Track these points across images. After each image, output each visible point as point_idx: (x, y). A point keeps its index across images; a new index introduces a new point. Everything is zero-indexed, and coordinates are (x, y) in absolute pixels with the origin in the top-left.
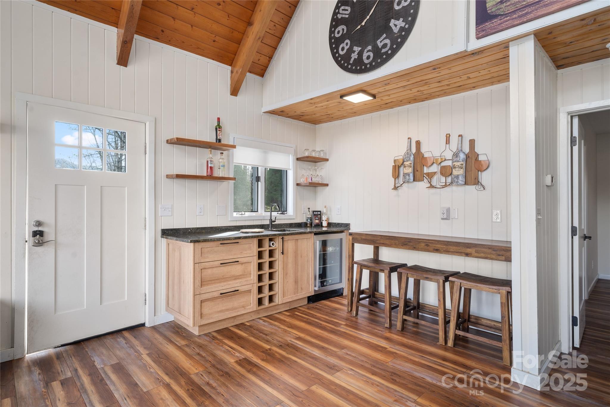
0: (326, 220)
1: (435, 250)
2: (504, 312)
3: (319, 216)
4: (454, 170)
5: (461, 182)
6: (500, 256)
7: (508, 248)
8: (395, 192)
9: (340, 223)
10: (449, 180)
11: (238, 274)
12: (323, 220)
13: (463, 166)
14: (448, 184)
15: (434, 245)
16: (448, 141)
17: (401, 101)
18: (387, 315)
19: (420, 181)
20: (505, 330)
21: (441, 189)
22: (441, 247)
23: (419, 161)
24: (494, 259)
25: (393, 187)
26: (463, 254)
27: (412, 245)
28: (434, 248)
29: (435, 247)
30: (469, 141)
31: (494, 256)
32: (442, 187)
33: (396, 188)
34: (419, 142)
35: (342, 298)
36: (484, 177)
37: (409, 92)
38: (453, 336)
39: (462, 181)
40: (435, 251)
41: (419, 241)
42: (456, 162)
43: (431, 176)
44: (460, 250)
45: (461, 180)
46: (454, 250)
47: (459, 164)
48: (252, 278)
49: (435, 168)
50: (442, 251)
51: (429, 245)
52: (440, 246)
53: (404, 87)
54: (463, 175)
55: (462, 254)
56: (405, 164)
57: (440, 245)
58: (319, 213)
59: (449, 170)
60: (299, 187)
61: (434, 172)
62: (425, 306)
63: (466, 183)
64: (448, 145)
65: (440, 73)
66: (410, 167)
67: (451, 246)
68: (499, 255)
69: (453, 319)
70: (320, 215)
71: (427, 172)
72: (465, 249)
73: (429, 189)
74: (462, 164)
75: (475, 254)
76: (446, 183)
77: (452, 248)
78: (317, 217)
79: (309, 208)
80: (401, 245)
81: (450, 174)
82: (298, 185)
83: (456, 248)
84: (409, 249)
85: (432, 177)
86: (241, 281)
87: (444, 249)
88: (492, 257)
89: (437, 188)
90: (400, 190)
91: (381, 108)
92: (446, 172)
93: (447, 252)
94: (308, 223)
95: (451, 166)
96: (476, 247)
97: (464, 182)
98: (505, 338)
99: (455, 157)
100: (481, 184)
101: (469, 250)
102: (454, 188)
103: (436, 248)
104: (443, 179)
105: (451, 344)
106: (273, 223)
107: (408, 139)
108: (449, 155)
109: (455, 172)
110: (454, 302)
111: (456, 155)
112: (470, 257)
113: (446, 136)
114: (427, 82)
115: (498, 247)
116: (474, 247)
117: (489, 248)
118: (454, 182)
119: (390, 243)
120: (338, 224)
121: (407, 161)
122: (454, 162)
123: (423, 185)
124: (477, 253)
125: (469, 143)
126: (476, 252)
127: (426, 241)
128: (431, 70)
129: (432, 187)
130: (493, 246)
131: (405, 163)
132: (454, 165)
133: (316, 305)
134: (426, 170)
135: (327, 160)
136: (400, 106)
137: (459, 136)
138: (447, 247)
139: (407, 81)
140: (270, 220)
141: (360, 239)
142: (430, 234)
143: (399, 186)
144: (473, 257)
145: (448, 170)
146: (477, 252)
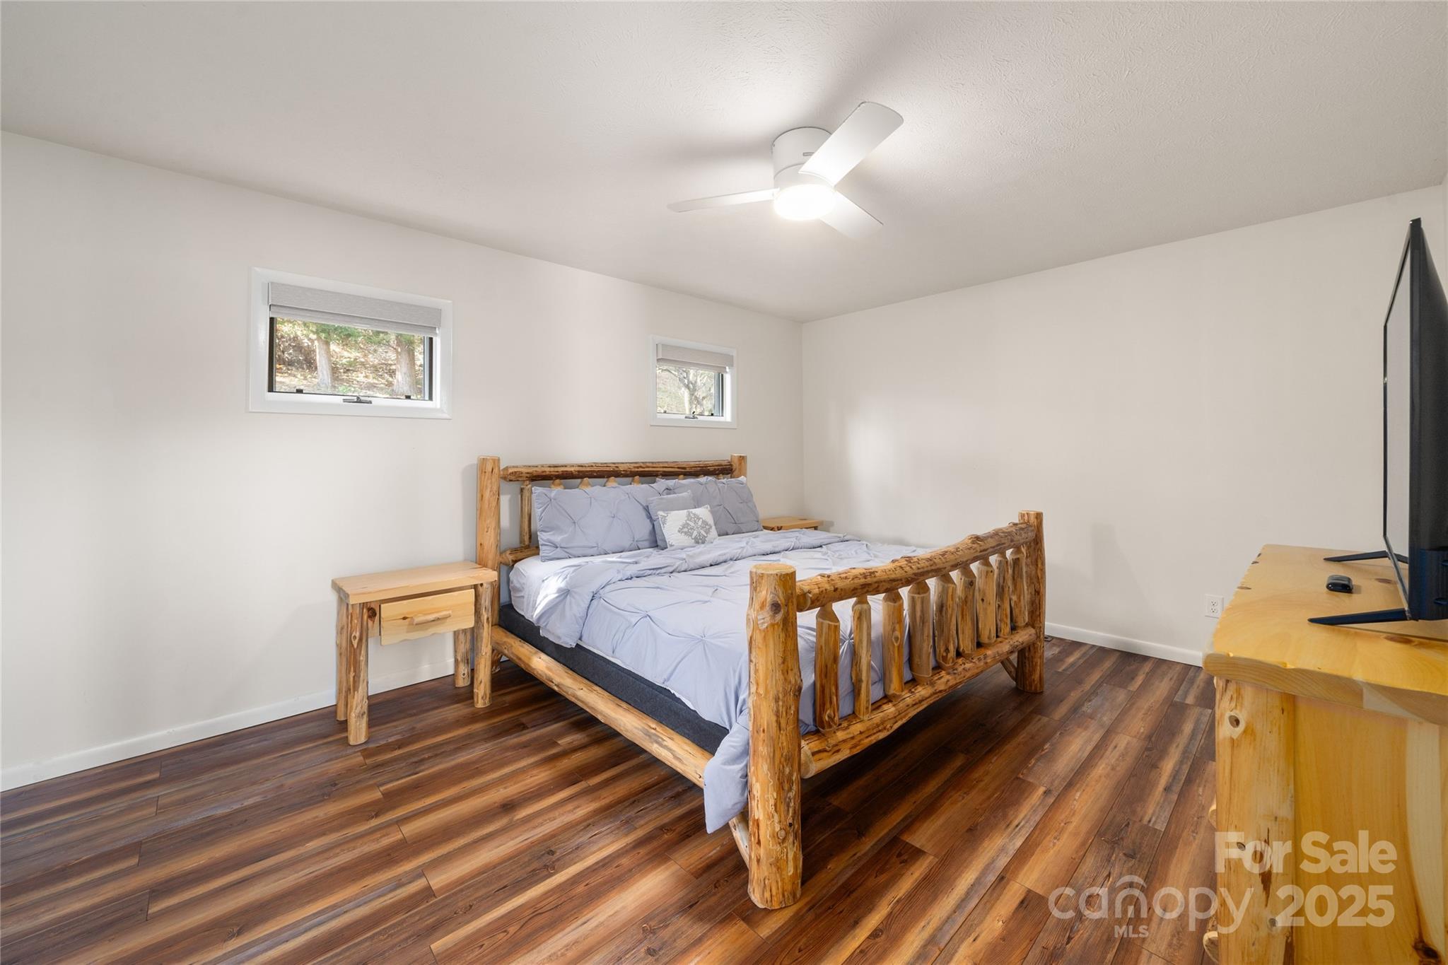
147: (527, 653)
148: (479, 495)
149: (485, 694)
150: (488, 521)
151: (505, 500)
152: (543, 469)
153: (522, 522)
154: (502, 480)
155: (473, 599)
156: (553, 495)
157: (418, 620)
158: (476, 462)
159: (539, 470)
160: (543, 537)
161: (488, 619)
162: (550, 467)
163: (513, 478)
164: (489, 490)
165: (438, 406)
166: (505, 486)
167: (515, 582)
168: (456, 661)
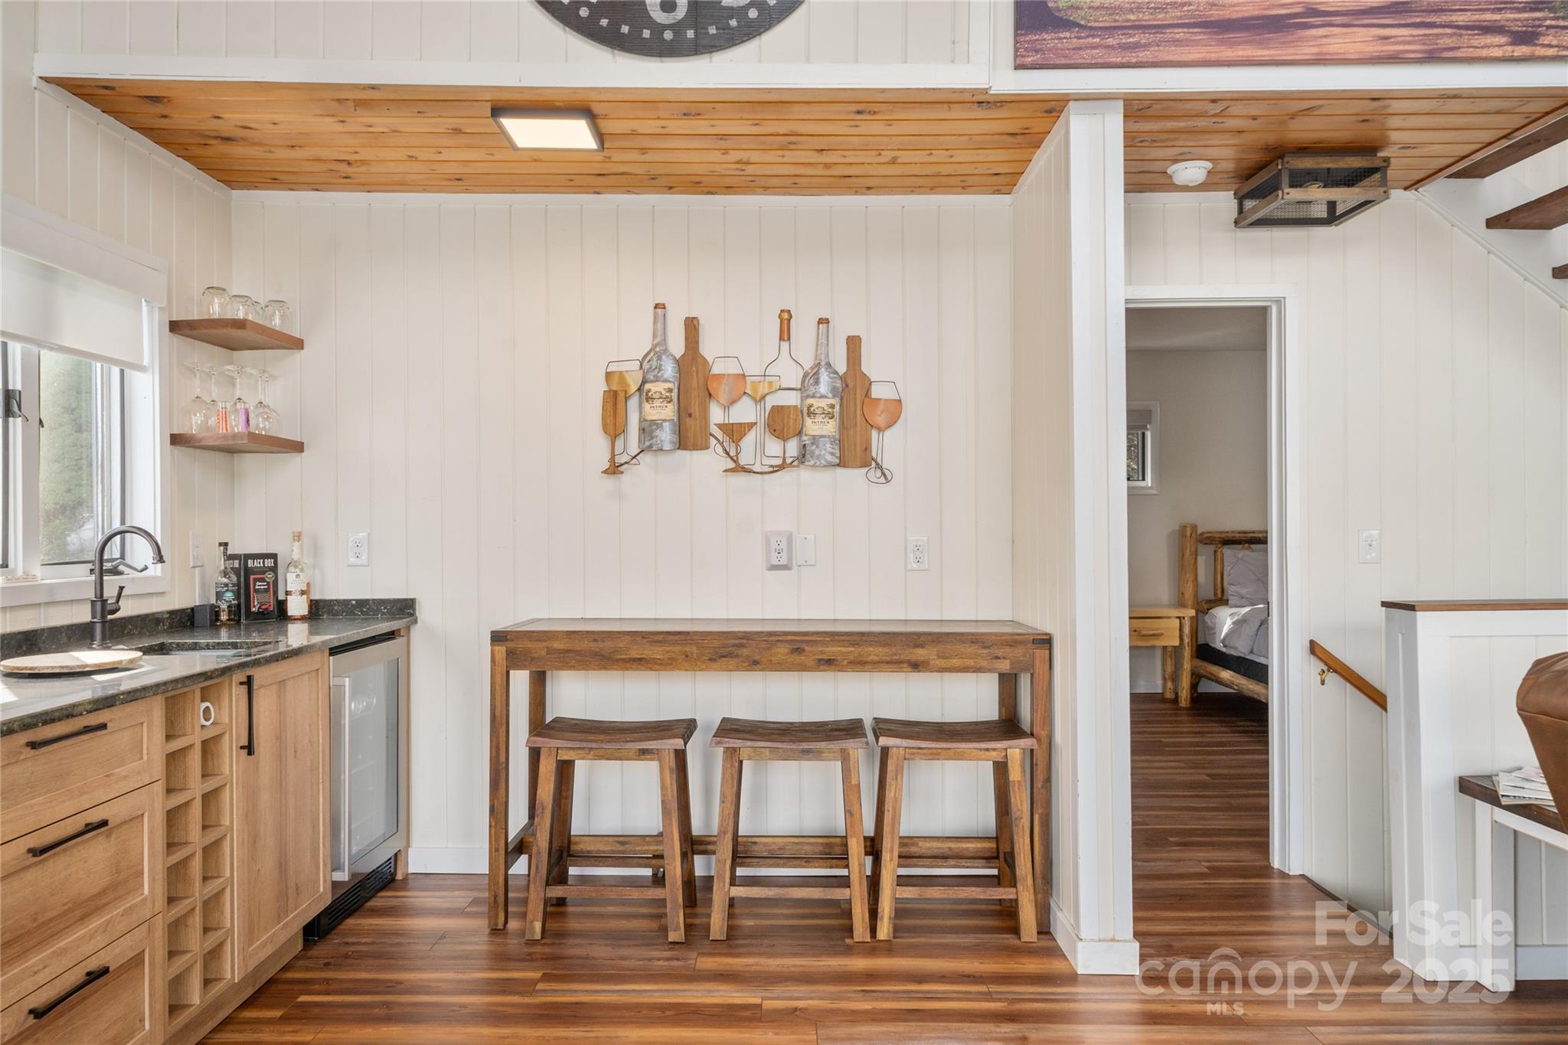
0: (303, 593)
1: (822, 662)
2: (1019, 805)
3: (269, 576)
4: (808, 421)
5: (831, 457)
6: (998, 660)
7: (1017, 637)
8: (609, 482)
9: (367, 601)
10: (793, 448)
11: (94, 891)
12: (287, 593)
13: (835, 410)
14: (789, 461)
15: (820, 649)
16: (785, 334)
17: (653, 179)
18: (677, 900)
19: (698, 450)
20: (1022, 851)
21: (767, 476)
22: (842, 653)
23: (695, 384)
24: (985, 669)
25: (607, 465)
26: (905, 665)
27: (748, 657)
28: (820, 657)
29: (822, 653)
30: (847, 339)
31: (986, 662)
32: (771, 469)
33: (614, 469)
34: (695, 322)
35: (396, 890)
36: (888, 445)
37: (716, 156)
38: (890, 908)
39: (832, 454)
40: (823, 665)
41: (771, 639)
42: (817, 399)
43: (735, 432)
44: (895, 655)
45: (827, 451)
46: (878, 656)
47: (823, 403)
48: (146, 892)
49: (745, 412)
50: (845, 662)
51: (804, 650)
52: (839, 649)
53: (721, 139)
54: (834, 437)
55: (902, 665)
56: (649, 391)
57: (839, 646)
58: (269, 563)
59: (796, 420)
60: (179, 451)
61: (748, 423)
62: (755, 843)
63: (842, 463)
64: (784, 345)
65: (857, 126)
66: (669, 402)
67: (871, 645)
68: (997, 658)
69: (888, 859)
70: (274, 569)
71: (726, 422)
72: (911, 651)
73: (726, 476)
74: (832, 406)
75: (937, 662)
76: (784, 460)
77: (874, 652)
78: (263, 580)
79: (226, 544)
80: (710, 660)
81: (797, 432)
82: (176, 440)
83: (886, 650)
84: (737, 669)
85: (742, 435)
86: (109, 921)
87: (851, 658)
88: (979, 666)
89: (754, 472)
90: (628, 477)
91: (571, 183)
92: (781, 423)
93: (859, 664)
94: (224, 606)
95: (799, 406)
96: (939, 642)
97: (837, 457)
98: (1023, 873)
99: (811, 382)
100: (879, 466)
101: (920, 654)
102: (804, 474)
103: (826, 657)
104: (774, 447)
105: (886, 931)
106: (110, 617)
107: (655, 308)
108: (791, 376)
109: (812, 427)
110: (890, 809)
111: (811, 377)
112: (923, 672)
113: (780, 316)
114: (794, 143)
115: (994, 638)
116: (933, 642)
117: (973, 642)
118: (811, 457)
119: (666, 656)
120: (362, 604)
121: (657, 379)
122: (808, 397)
123: (709, 462)
124: (941, 660)
125: (845, 346)
126: (939, 657)
127: (794, 638)
128: (849, 112)
129: (739, 469)
130: (982, 634)
131: (647, 386)
132: (811, 406)
133: (347, 944)
134: (716, 415)
135: (298, 344)
136: (629, 192)
137: (821, 321)
138: (860, 650)
139: (751, 125)
140: (99, 605)
141: (543, 652)
142: (731, 617)
143: (626, 463)
144: (931, 672)
145: (791, 421)
146: (940, 655)
147: (1217, 670)
148: (1181, 555)
149: (1187, 697)
150: (1188, 575)
151: (1201, 560)
152: (1234, 535)
153: (1215, 579)
154: (1199, 543)
155: (1178, 625)
156: (1240, 555)
157: (1144, 633)
158: (1177, 528)
159: (1230, 535)
160: (1231, 590)
161: (1188, 643)
162: (1239, 533)
163: (1208, 542)
164: (1188, 550)
165: (1150, 485)
166: (1201, 548)
167: (1209, 622)
168: (1164, 679)
